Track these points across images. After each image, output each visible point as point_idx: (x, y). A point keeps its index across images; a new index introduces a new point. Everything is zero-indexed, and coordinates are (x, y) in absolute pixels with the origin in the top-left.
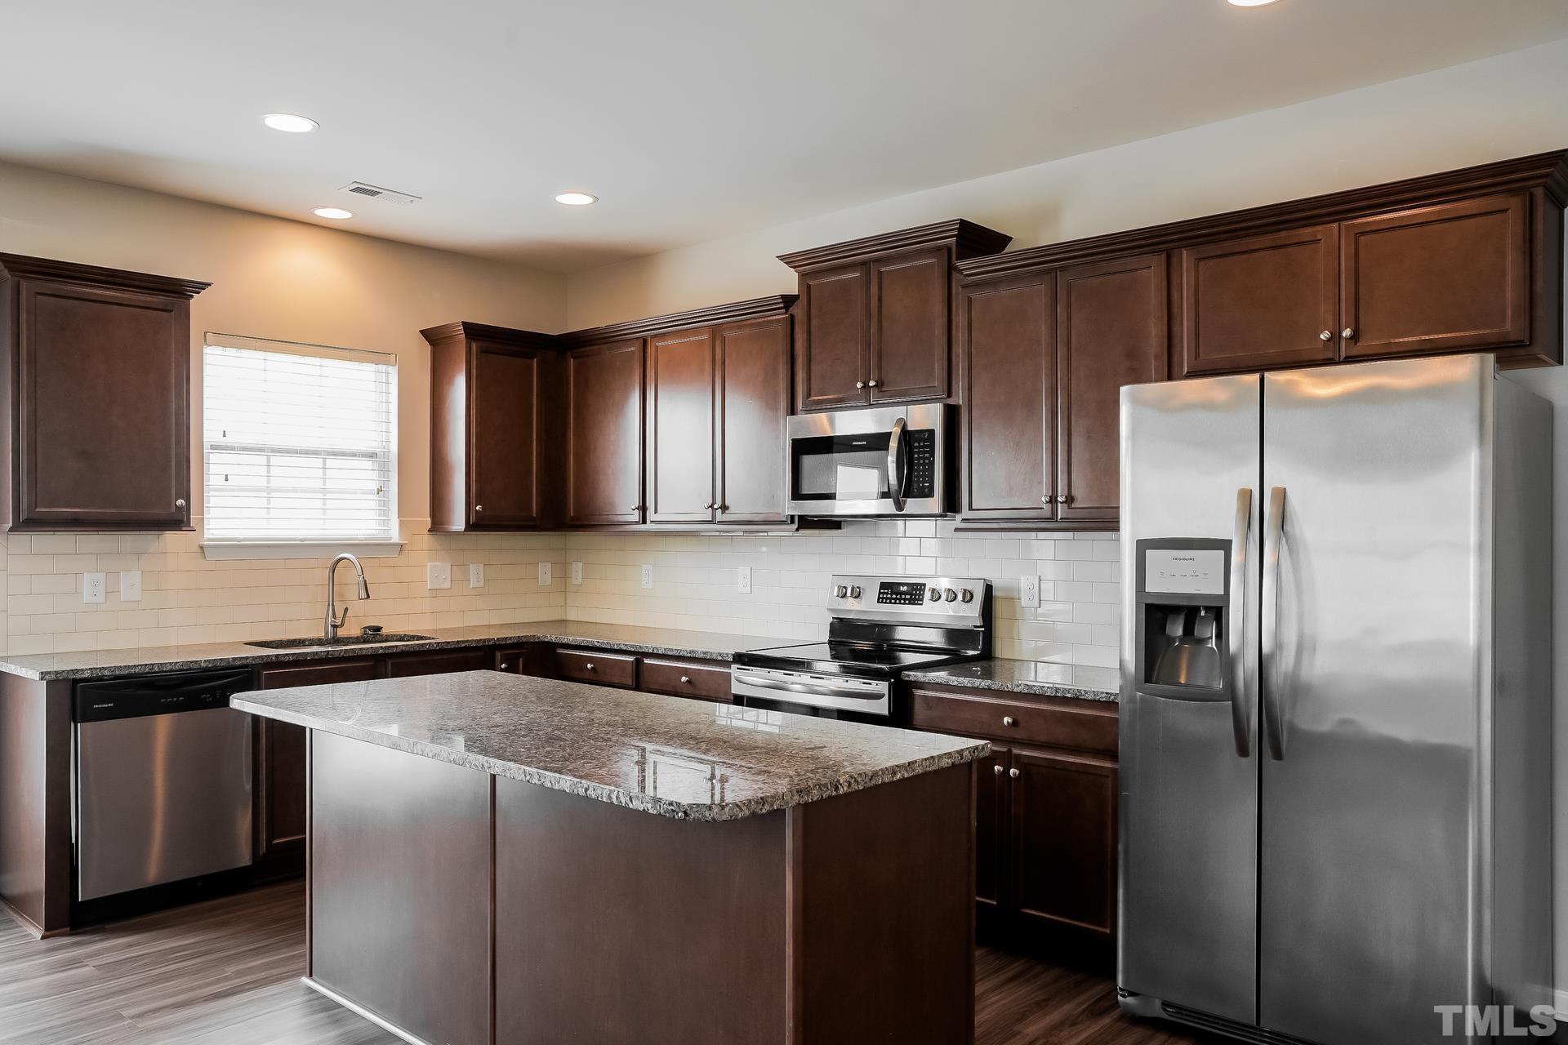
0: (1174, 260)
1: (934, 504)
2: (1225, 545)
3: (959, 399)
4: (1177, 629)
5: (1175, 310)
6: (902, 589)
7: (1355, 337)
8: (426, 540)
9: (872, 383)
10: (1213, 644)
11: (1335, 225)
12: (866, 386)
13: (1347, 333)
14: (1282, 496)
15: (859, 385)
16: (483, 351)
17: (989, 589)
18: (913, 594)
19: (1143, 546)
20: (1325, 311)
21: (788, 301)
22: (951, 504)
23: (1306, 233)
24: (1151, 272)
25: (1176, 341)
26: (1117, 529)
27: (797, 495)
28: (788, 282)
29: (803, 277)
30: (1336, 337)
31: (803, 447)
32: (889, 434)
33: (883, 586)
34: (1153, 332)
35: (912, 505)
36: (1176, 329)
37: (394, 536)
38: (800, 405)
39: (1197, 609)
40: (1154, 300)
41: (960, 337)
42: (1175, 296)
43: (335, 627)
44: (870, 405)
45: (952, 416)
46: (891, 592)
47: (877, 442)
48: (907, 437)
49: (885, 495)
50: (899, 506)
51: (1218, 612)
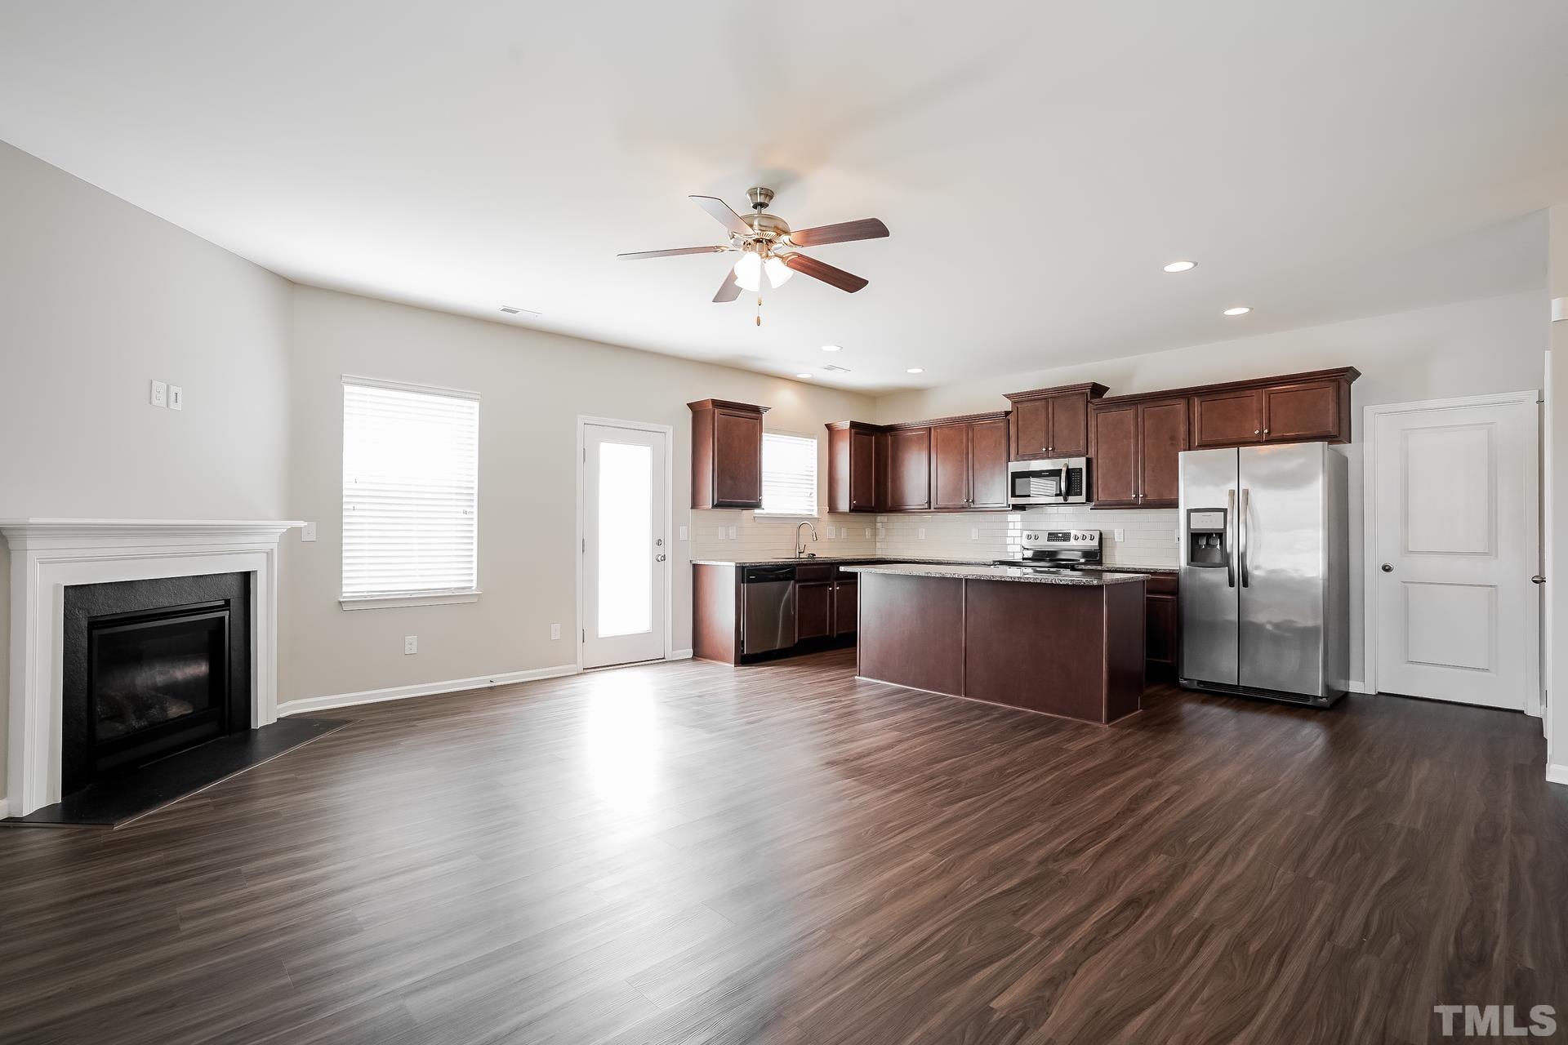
0: (1191, 402)
1: (1083, 498)
2: (1225, 511)
3: (1092, 454)
4: (1203, 542)
5: (1192, 421)
6: (1060, 535)
7: (1269, 433)
8: (826, 516)
9: (1050, 449)
10: (1218, 547)
11: (1260, 390)
12: (1047, 450)
13: (1266, 431)
14: (1247, 492)
15: (1044, 449)
16: (856, 433)
17: (1101, 534)
18: (1066, 537)
19: (1189, 512)
20: (1256, 423)
21: (1007, 413)
22: (1089, 499)
23: (1248, 392)
24: (1180, 406)
25: (1192, 433)
26: (1178, 507)
27: (1014, 495)
28: (1008, 406)
29: (1014, 403)
30: (1261, 432)
31: (1016, 476)
32: (1061, 470)
33: (1049, 534)
34: (1182, 429)
35: (1071, 499)
36: (1192, 428)
37: (815, 514)
38: (1012, 456)
39: (1212, 534)
40: (1182, 416)
41: (1092, 430)
42: (1191, 415)
43: (800, 553)
44: (1049, 458)
45: (1089, 462)
46: (1053, 536)
47: (1055, 473)
48: (1069, 471)
49: (1059, 495)
50: (1065, 499)
51: (1221, 535)
